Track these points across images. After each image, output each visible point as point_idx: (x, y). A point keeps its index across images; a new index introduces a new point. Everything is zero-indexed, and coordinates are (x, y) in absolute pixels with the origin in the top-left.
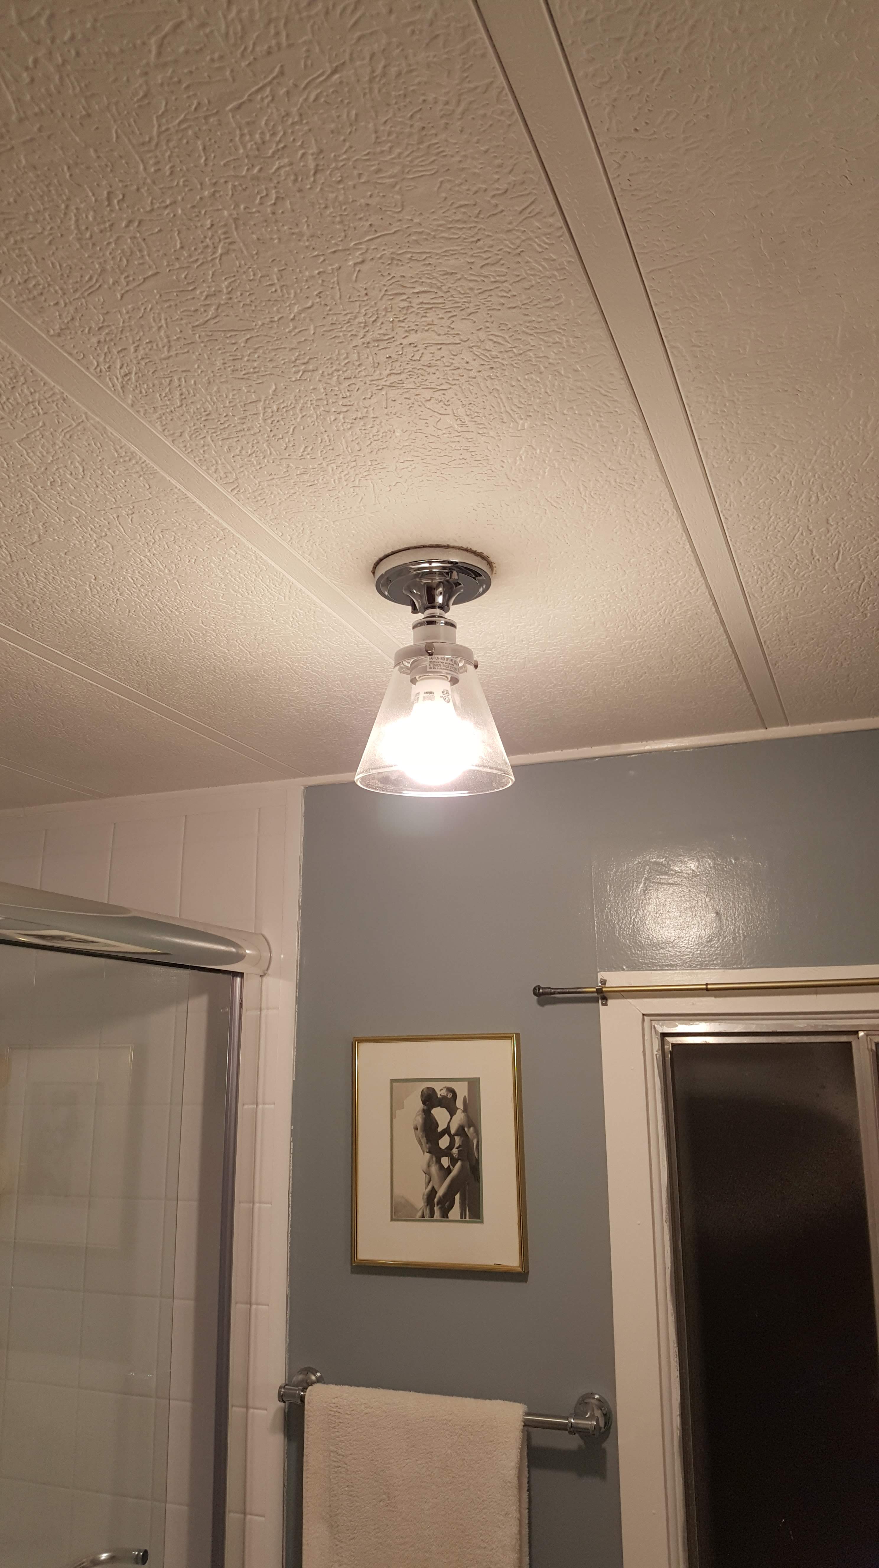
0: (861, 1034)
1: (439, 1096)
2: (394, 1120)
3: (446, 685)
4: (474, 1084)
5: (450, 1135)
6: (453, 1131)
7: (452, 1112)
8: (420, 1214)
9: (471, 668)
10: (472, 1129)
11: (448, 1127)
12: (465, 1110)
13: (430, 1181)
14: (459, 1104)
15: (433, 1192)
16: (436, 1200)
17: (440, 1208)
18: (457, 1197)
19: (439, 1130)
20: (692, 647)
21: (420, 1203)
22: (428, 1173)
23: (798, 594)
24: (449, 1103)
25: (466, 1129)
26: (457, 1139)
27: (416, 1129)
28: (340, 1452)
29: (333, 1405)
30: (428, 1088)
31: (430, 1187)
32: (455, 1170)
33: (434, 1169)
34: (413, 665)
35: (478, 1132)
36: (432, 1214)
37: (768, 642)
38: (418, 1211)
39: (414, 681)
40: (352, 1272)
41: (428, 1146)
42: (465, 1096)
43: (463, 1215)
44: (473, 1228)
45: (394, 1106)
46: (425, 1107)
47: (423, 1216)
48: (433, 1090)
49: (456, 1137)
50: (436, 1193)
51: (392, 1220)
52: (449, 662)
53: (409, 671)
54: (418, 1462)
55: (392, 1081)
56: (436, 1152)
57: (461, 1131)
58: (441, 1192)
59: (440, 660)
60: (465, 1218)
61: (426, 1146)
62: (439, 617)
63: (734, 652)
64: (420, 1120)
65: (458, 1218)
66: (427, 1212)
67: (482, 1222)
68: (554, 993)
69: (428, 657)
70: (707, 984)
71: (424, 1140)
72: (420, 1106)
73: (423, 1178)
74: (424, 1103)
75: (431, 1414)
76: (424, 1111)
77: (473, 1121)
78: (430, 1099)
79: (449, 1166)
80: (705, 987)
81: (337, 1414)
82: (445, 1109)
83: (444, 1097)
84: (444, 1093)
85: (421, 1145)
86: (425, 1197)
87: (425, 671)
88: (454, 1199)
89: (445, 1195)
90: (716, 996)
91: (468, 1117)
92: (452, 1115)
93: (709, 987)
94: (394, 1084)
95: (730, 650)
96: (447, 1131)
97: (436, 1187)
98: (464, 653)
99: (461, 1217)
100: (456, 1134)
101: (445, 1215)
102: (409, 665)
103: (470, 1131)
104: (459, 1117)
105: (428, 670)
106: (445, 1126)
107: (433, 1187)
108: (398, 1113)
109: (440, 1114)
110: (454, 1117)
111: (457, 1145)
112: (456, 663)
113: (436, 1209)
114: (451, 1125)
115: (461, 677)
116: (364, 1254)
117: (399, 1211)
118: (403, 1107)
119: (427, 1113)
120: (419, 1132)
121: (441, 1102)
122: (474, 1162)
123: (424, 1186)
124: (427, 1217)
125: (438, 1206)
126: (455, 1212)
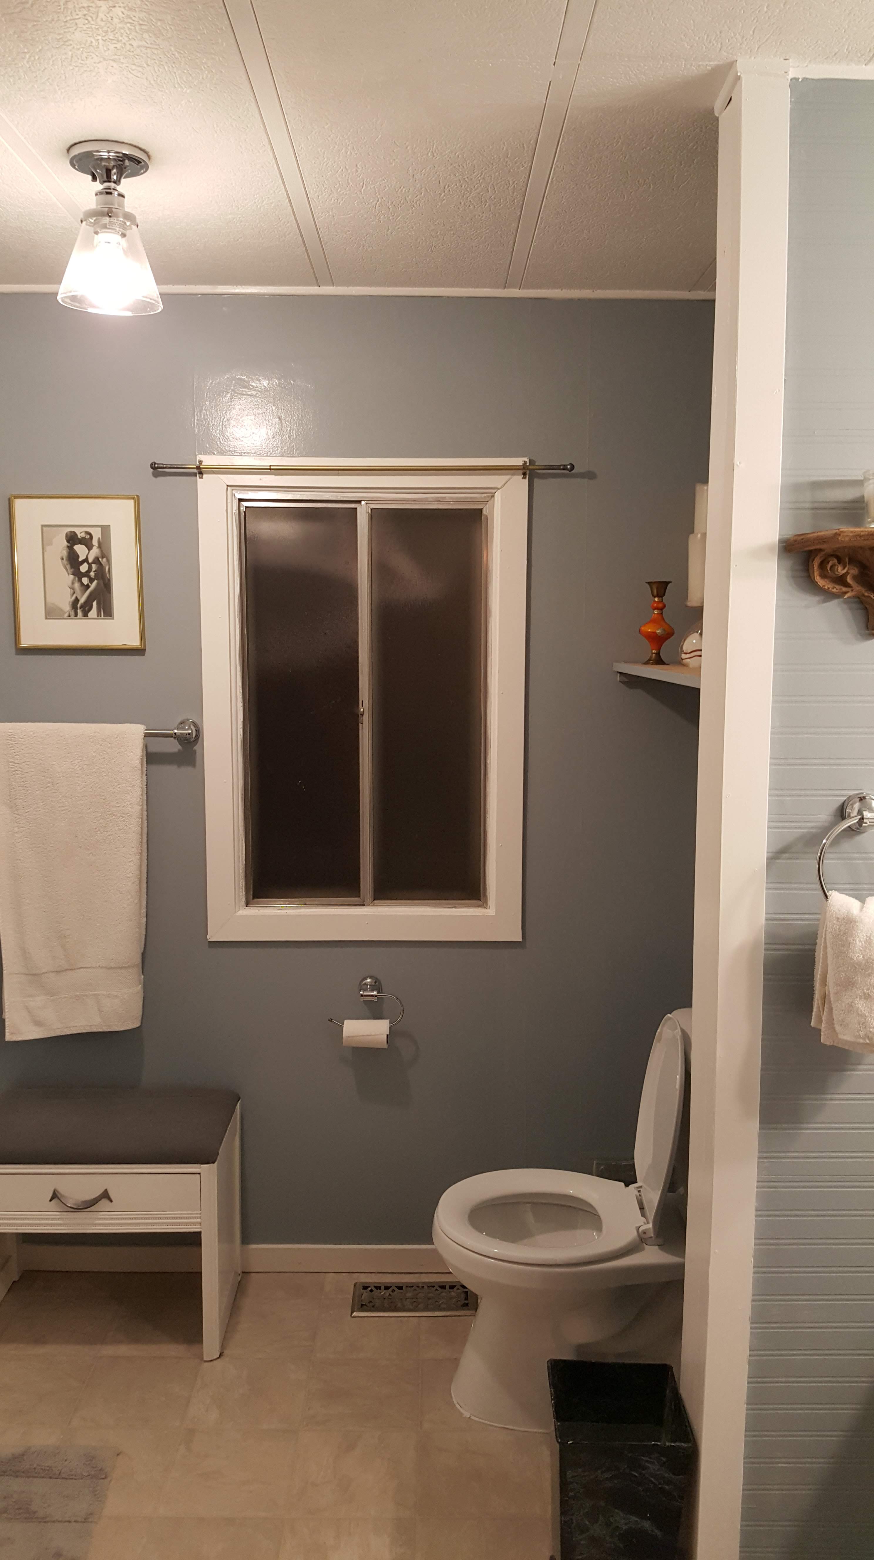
0: (363, 503)
1: (79, 537)
2: (45, 553)
3: (118, 238)
4: (105, 529)
5: (88, 563)
6: (90, 561)
7: (90, 548)
8: (67, 614)
9: (134, 227)
10: (105, 560)
11: (87, 558)
12: (99, 547)
14: (95, 542)
15: (77, 600)
16: (79, 606)
17: (82, 611)
18: (95, 604)
19: (80, 560)
20: (274, 226)
21: (67, 608)
22: (72, 588)
23: (340, 203)
24: (87, 542)
25: (100, 559)
26: (94, 566)
27: (63, 559)
28: (16, 762)
29: (9, 734)
30: (71, 532)
31: (74, 597)
32: (93, 586)
33: (77, 585)
34: (96, 221)
35: (109, 561)
36: (76, 615)
37: (321, 229)
38: (65, 613)
39: (96, 233)
40: (17, 653)
41: (72, 570)
42: (99, 539)
43: (99, 614)
44: (107, 622)
45: (45, 543)
46: (69, 545)
47: (70, 616)
48: (75, 533)
49: (93, 565)
50: (79, 601)
51: (46, 618)
52: (121, 223)
53: (92, 225)
54: (73, 762)
55: (43, 526)
56: (79, 575)
57: (97, 560)
58: (82, 600)
59: (115, 221)
60: (101, 616)
61: (70, 571)
62: (114, 189)
63: (300, 232)
64: (65, 553)
65: (96, 617)
66: (72, 613)
68: (165, 468)
69: (108, 218)
70: (270, 466)
71: (68, 567)
72: (66, 543)
73: (69, 591)
74: (68, 541)
75: (81, 734)
76: (68, 547)
77: (105, 553)
78: (72, 539)
79: (88, 584)
80: (269, 467)
81: (13, 739)
82: (84, 546)
83: (83, 538)
84: (83, 535)
85: (67, 570)
86: (71, 603)
87: (105, 227)
88: (92, 605)
89: (85, 602)
90: (275, 475)
91: (102, 552)
92: (89, 550)
93: (272, 467)
94: (44, 528)
95: (298, 231)
96: (86, 560)
97: (79, 597)
98: (129, 217)
99: (98, 616)
100: (94, 562)
101: (85, 615)
102: (92, 221)
103: (104, 561)
104: (95, 552)
105: (108, 227)
106: (84, 557)
107: (76, 597)
108: (48, 548)
109: (81, 550)
110: (91, 551)
111: (93, 570)
112: (125, 223)
113: (79, 611)
114: (89, 556)
115: (128, 233)
116: (26, 641)
117: (51, 613)
118: (51, 544)
119: (70, 549)
120: (65, 561)
121: (82, 541)
122: (107, 581)
123: (69, 596)
124: (72, 616)
125: (80, 609)
126: (93, 613)
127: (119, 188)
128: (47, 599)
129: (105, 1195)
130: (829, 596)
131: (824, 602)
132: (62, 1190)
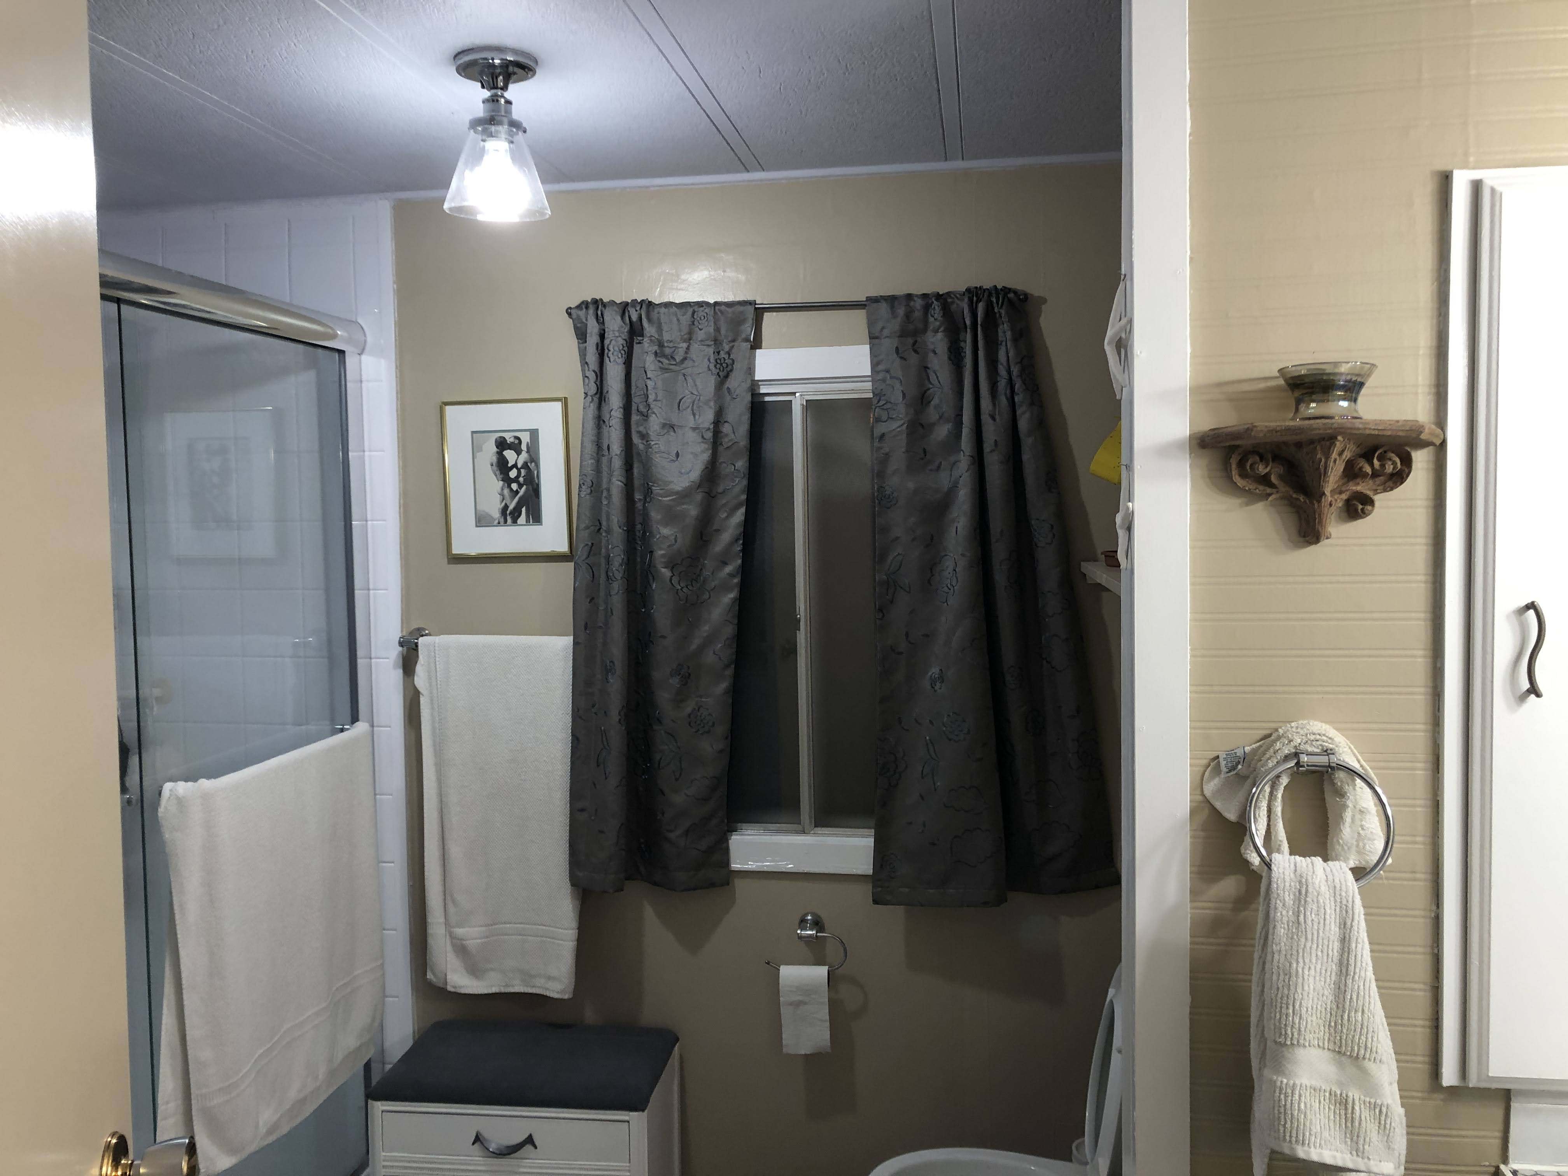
0: (797, 394)
1: (508, 442)
2: (476, 460)
3: (505, 145)
4: (534, 433)
5: (517, 468)
6: (519, 466)
7: (519, 452)
8: (497, 521)
9: (522, 133)
10: (533, 464)
11: (516, 463)
12: (528, 452)
13: (503, 499)
14: (524, 447)
15: (506, 507)
16: (508, 512)
17: (512, 518)
18: (524, 510)
19: (509, 465)
20: (681, 118)
21: (496, 514)
22: (502, 495)
23: (741, 91)
24: (516, 447)
25: (529, 464)
27: (492, 465)
30: (500, 437)
31: (503, 504)
32: (522, 492)
33: (506, 492)
34: (482, 130)
35: (537, 466)
36: (506, 521)
37: (731, 116)
38: (495, 520)
39: (484, 141)
40: (449, 563)
42: (528, 443)
43: (528, 521)
45: (475, 449)
46: (498, 450)
47: (499, 523)
48: (504, 438)
49: (521, 470)
50: (508, 507)
51: (477, 526)
52: (507, 130)
53: (479, 133)
55: (473, 432)
56: (508, 481)
57: (525, 465)
58: (511, 507)
59: (502, 128)
60: (529, 523)
61: (500, 477)
62: (501, 96)
63: (711, 120)
64: (494, 459)
65: (525, 523)
66: (502, 520)
67: (541, 525)
69: (495, 126)
71: (498, 473)
72: (495, 449)
73: (498, 498)
74: (497, 447)
76: (497, 453)
77: (534, 456)
78: (502, 445)
79: (517, 490)
82: (513, 451)
83: (512, 443)
84: (512, 440)
85: (496, 476)
86: (500, 510)
87: (492, 134)
88: (521, 511)
89: (514, 508)
91: (530, 455)
92: (518, 455)
94: (474, 435)
96: (515, 466)
97: (508, 504)
98: (516, 123)
101: (515, 521)
102: (479, 129)
103: (532, 466)
104: (524, 456)
105: (495, 134)
106: (514, 463)
107: (506, 504)
108: (478, 455)
109: (510, 455)
110: (520, 456)
111: (523, 474)
112: (511, 129)
113: (509, 518)
114: (518, 462)
115: (515, 139)
116: (456, 550)
117: (482, 521)
118: (481, 450)
119: (500, 454)
120: (495, 468)
121: (510, 447)
122: (535, 486)
123: (499, 502)
124: (502, 523)
125: (509, 516)
126: (522, 519)
127: (506, 94)
128: (478, 507)
129: (530, 1140)
130: (1252, 497)
131: (1247, 504)
132: (486, 1134)
